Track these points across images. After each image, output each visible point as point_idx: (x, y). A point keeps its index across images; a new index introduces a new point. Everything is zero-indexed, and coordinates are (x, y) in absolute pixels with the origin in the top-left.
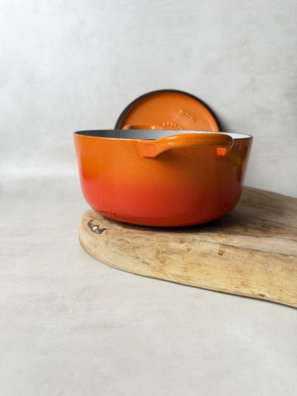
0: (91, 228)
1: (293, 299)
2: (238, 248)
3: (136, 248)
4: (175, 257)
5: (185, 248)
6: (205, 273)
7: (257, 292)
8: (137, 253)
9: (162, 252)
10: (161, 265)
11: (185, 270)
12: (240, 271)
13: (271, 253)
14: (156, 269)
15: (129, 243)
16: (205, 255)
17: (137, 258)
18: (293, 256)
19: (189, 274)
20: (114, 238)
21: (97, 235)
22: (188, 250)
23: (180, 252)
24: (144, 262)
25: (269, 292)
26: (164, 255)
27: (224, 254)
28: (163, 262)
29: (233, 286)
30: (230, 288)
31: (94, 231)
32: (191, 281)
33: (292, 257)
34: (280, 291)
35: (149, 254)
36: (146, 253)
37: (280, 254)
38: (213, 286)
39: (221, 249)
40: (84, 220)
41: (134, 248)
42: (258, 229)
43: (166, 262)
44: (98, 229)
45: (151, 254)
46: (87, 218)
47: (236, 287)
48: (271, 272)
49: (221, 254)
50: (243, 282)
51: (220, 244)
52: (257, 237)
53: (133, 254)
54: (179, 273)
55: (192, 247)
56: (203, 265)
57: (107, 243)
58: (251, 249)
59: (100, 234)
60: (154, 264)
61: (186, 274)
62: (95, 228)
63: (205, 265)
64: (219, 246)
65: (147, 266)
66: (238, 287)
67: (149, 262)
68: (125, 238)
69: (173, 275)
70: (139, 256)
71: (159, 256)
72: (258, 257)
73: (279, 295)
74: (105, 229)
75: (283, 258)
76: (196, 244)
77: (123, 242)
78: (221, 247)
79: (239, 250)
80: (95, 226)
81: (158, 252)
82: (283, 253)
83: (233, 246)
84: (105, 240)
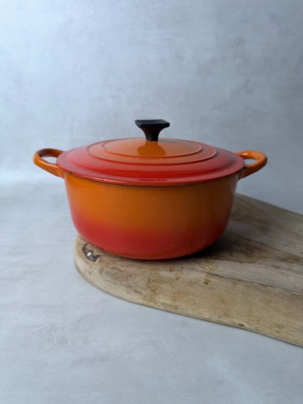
0: (86, 253)
1: (268, 329)
2: (222, 277)
3: (129, 276)
4: (165, 286)
5: (174, 277)
6: (192, 302)
7: (237, 321)
8: (129, 282)
9: (153, 281)
10: (152, 294)
11: (174, 299)
12: (223, 301)
13: (251, 282)
14: (148, 298)
15: (122, 272)
16: (192, 283)
17: (130, 286)
18: (271, 286)
19: (177, 303)
20: (107, 266)
21: (91, 262)
22: (177, 279)
23: (169, 281)
24: (136, 291)
25: (248, 322)
26: (155, 284)
27: (209, 283)
28: (154, 291)
29: (216, 316)
30: (214, 317)
31: (88, 258)
32: (179, 310)
33: (270, 288)
34: (258, 321)
35: (141, 283)
36: (138, 282)
37: (260, 284)
38: (198, 315)
39: (207, 278)
40: (78, 244)
41: (127, 277)
42: (243, 252)
43: (157, 291)
44: (92, 256)
45: (143, 283)
46: (82, 241)
47: (219, 317)
48: (250, 302)
49: (206, 283)
50: (225, 312)
51: (206, 273)
52: (241, 262)
53: (126, 283)
54: (168, 302)
55: (181, 276)
56: (190, 294)
57: (101, 271)
58: (234, 279)
59: (95, 261)
60: (145, 293)
61: (174, 304)
62: (89, 254)
63: (192, 294)
64: (205, 274)
65: (138, 294)
66: (221, 317)
67: (141, 291)
68: (118, 267)
69: (163, 304)
70: (132, 285)
71: (150, 285)
72: (240, 287)
73: (256, 326)
74: (98, 256)
75: (262, 288)
76: (185, 273)
77: (116, 271)
78: (207, 276)
79: (223, 280)
80: (89, 251)
81: (149, 281)
82: (262, 283)
83: (218, 275)
84: (100, 268)
